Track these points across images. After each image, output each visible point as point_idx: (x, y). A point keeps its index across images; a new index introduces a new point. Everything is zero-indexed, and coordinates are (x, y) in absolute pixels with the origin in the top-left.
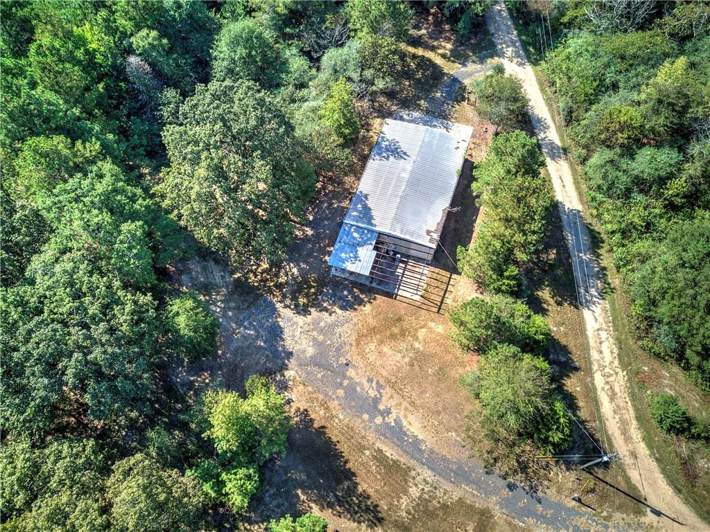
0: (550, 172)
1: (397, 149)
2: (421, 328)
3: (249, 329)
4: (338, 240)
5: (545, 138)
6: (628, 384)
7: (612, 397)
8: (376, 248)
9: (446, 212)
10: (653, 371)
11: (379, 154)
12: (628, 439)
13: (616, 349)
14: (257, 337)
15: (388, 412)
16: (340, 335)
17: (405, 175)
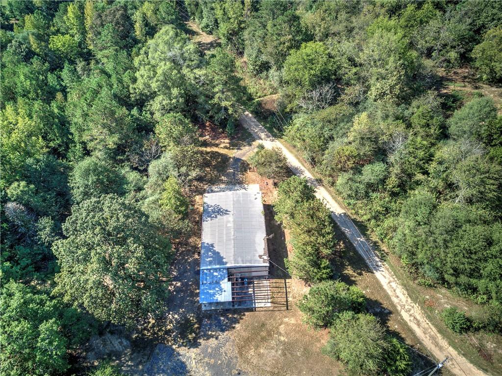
1: (220, 209)
2: (280, 325)
4: (201, 283)
5: (305, 177)
6: (423, 311)
7: (418, 324)
8: (229, 280)
9: (266, 239)
10: (432, 297)
11: (208, 217)
12: (441, 349)
13: (405, 291)
16: (226, 353)
17: (231, 225)
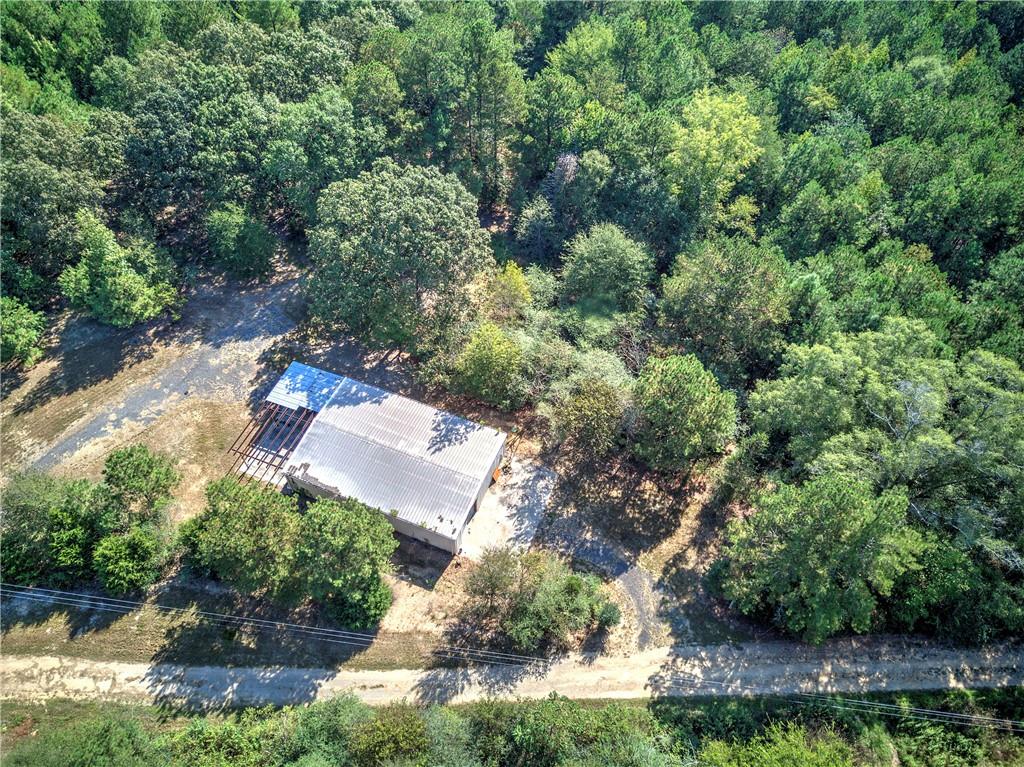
0: (396, 672)
1: (450, 441)
2: (203, 469)
3: (260, 314)
4: (323, 372)
5: (469, 680)
6: (27, 703)
7: (22, 677)
8: (301, 410)
9: (334, 491)
14: (248, 321)
15: (117, 424)
16: (223, 389)
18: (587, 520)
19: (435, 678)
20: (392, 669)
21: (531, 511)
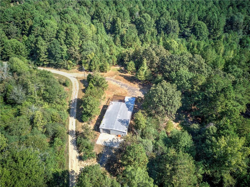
0: (75, 127)
1: (122, 122)
4: (134, 102)
9: (107, 109)
11: (127, 121)
15: (119, 84)
17: (119, 115)
18: (111, 155)
19: (74, 132)
20: (76, 126)
21: (112, 144)
